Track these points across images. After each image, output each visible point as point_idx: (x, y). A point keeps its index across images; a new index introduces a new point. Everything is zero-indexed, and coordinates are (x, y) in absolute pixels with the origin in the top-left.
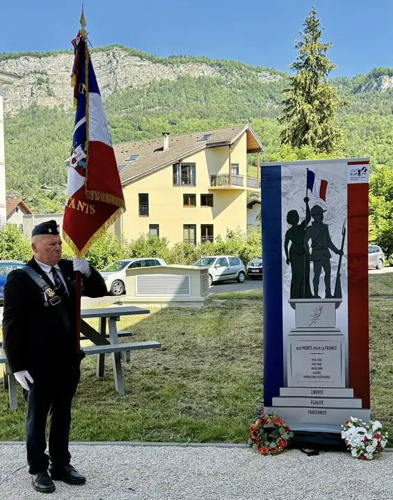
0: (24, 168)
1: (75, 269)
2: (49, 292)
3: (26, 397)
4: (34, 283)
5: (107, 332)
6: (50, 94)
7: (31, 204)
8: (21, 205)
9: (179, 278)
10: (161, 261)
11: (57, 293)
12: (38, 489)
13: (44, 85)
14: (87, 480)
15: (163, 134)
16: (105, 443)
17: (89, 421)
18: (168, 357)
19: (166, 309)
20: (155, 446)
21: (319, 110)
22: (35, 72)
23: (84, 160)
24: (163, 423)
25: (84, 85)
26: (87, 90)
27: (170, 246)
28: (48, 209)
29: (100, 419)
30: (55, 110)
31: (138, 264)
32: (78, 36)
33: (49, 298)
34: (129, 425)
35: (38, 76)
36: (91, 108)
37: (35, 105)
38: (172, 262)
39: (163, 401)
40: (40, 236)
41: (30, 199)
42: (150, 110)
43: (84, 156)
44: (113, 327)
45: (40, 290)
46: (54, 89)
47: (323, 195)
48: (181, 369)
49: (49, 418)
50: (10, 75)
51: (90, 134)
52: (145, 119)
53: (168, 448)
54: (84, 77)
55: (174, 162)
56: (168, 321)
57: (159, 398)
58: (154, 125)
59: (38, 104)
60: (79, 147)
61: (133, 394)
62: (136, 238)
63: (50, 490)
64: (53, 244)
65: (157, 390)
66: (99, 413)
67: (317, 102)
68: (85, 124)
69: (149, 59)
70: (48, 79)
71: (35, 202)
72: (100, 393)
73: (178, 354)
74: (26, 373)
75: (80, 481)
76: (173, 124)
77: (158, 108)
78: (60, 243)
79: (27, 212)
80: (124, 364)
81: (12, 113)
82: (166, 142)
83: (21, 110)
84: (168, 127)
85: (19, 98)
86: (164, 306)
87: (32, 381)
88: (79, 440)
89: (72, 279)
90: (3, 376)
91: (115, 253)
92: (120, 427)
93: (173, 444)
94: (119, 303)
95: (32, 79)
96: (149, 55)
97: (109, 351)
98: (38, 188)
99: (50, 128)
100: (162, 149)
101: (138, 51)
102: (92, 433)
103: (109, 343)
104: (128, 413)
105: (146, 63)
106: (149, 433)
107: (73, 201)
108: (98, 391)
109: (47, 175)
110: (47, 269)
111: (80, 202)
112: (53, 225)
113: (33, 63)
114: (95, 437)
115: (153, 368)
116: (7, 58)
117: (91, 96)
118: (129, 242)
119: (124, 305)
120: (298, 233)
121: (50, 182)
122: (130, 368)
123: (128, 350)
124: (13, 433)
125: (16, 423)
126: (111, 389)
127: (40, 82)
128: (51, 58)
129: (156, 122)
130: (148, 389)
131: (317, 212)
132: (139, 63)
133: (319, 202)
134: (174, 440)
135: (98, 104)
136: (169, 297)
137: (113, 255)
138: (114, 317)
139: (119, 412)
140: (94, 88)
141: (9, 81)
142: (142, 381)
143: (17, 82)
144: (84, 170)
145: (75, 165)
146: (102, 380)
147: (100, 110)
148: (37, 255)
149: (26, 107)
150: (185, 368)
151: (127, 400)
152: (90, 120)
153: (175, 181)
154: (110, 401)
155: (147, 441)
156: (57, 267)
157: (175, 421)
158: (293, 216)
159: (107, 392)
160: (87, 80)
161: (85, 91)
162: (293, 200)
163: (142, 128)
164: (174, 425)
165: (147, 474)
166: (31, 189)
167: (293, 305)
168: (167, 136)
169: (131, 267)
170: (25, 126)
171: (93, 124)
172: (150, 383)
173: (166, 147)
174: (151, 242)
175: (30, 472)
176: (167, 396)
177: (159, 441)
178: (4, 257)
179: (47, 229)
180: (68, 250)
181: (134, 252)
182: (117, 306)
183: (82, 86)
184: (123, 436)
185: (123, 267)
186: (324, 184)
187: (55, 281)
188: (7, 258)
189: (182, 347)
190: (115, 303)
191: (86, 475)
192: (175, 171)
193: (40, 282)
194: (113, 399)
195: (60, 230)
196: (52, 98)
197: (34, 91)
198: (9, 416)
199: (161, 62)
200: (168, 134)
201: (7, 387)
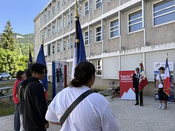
21: (10, 42)
47: (61, 66)
67: (10, 40)
120: (58, 72)
131: (60, 69)
133: (61, 68)
158: (57, 69)
162: (57, 67)
167: (57, 83)
186: (61, 65)
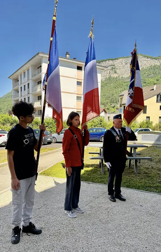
0: (106, 98)
1: (126, 131)
2: (118, 138)
3: (108, 171)
4: (113, 135)
5: (133, 152)
6: (115, 72)
7: (107, 109)
8: (104, 110)
9: (157, 136)
10: (150, 129)
11: (120, 138)
12: (111, 200)
13: (114, 70)
14: (126, 200)
15: (154, 84)
16: (131, 189)
17: (126, 181)
18: (152, 163)
19: (151, 147)
20: (149, 193)
22: (111, 65)
23: (132, 93)
24: (152, 186)
25: (135, 68)
26: (135, 69)
27: (154, 125)
28: (112, 111)
29: (130, 181)
30: (117, 78)
31: (142, 130)
32: (134, 51)
33: (117, 140)
34: (140, 184)
35: (112, 66)
36: (136, 75)
37: (110, 77)
38: (154, 130)
39: (152, 178)
40: (116, 119)
41: (107, 108)
42: (150, 76)
43: (133, 92)
44: (135, 151)
45: (115, 137)
46: (117, 70)
48: (158, 168)
49: (115, 178)
50: (104, 67)
51: (135, 84)
52: (147, 79)
53: (153, 194)
54: (135, 65)
55: (158, 94)
56: (152, 151)
57: (150, 177)
58: (150, 81)
59: (111, 76)
60: (131, 89)
61: (141, 174)
62: (142, 121)
63: (115, 201)
64: (120, 122)
65: (149, 174)
66: (129, 179)
68: (134, 81)
69: (150, 58)
70: (115, 68)
71: (108, 109)
72: (129, 173)
73: (157, 162)
74: (109, 163)
75: (124, 200)
76: (157, 80)
77: (152, 75)
78: (122, 122)
79: (106, 112)
80: (138, 164)
81: (103, 80)
82: (155, 87)
83: (106, 79)
84: (156, 82)
85: (105, 75)
86: (151, 145)
87: (111, 166)
88: (123, 187)
89: (125, 134)
90: (99, 163)
91: (134, 126)
92: (136, 185)
93: (156, 193)
94: (134, 143)
95: (110, 68)
96: (151, 56)
97: (133, 159)
98: (109, 104)
99: (114, 84)
100: (153, 90)
101: (146, 55)
102: (127, 185)
103: (133, 156)
104: (139, 180)
105: (149, 59)
106: (147, 188)
107: (128, 108)
108: (129, 172)
109: (113, 100)
110: (117, 130)
111: (130, 108)
112: (120, 115)
113: (111, 62)
114: (128, 187)
115: (147, 166)
116: (102, 61)
117: (137, 71)
118: (139, 123)
119: (136, 144)
121: (113, 102)
122: (139, 166)
123: (140, 159)
124: (102, 181)
125: (103, 178)
126: (133, 172)
127: (112, 68)
128: (116, 60)
129: (151, 80)
130: (146, 173)
132: (146, 60)
134: (155, 192)
135: (138, 74)
136: (153, 142)
137: (133, 127)
138: (135, 148)
139: (136, 180)
140: (138, 68)
141: (103, 69)
142: (144, 170)
143: (106, 69)
144: (132, 97)
145: (129, 95)
146: (130, 168)
147: (139, 76)
148: (114, 126)
149: (108, 77)
150: (159, 168)
151: (139, 176)
152: (136, 80)
153: (157, 101)
154: (133, 176)
155: (146, 191)
156: (120, 129)
157: (156, 186)
159: (132, 172)
160: (136, 66)
161: (135, 70)
163: (146, 82)
164: (156, 187)
165: (147, 201)
166: (107, 105)
168: (156, 85)
169: (139, 131)
170: (107, 84)
171: (137, 81)
172: (147, 171)
173: (155, 89)
174: (147, 123)
175: (109, 194)
176: (153, 177)
177: (150, 191)
178: (99, 126)
179: (118, 117)
180: (124, 123)
181: (141, 126)
182: (134, 144)
183: (134, 68)
184: (138, 188)
185: (136, 131)
187: (120, 134)
188: (100, 127)
189: (158, 160)
190: (133, 143)
191: (126, 198)
192: (157, 97)
193: (115, 134)
194: (134, 175)
195: (122, 117)
196: (116, 74)
197: (110, 72)
198: (101, 176)
199: (155, 58)
200: (156, 84)
201: (100, 167)
